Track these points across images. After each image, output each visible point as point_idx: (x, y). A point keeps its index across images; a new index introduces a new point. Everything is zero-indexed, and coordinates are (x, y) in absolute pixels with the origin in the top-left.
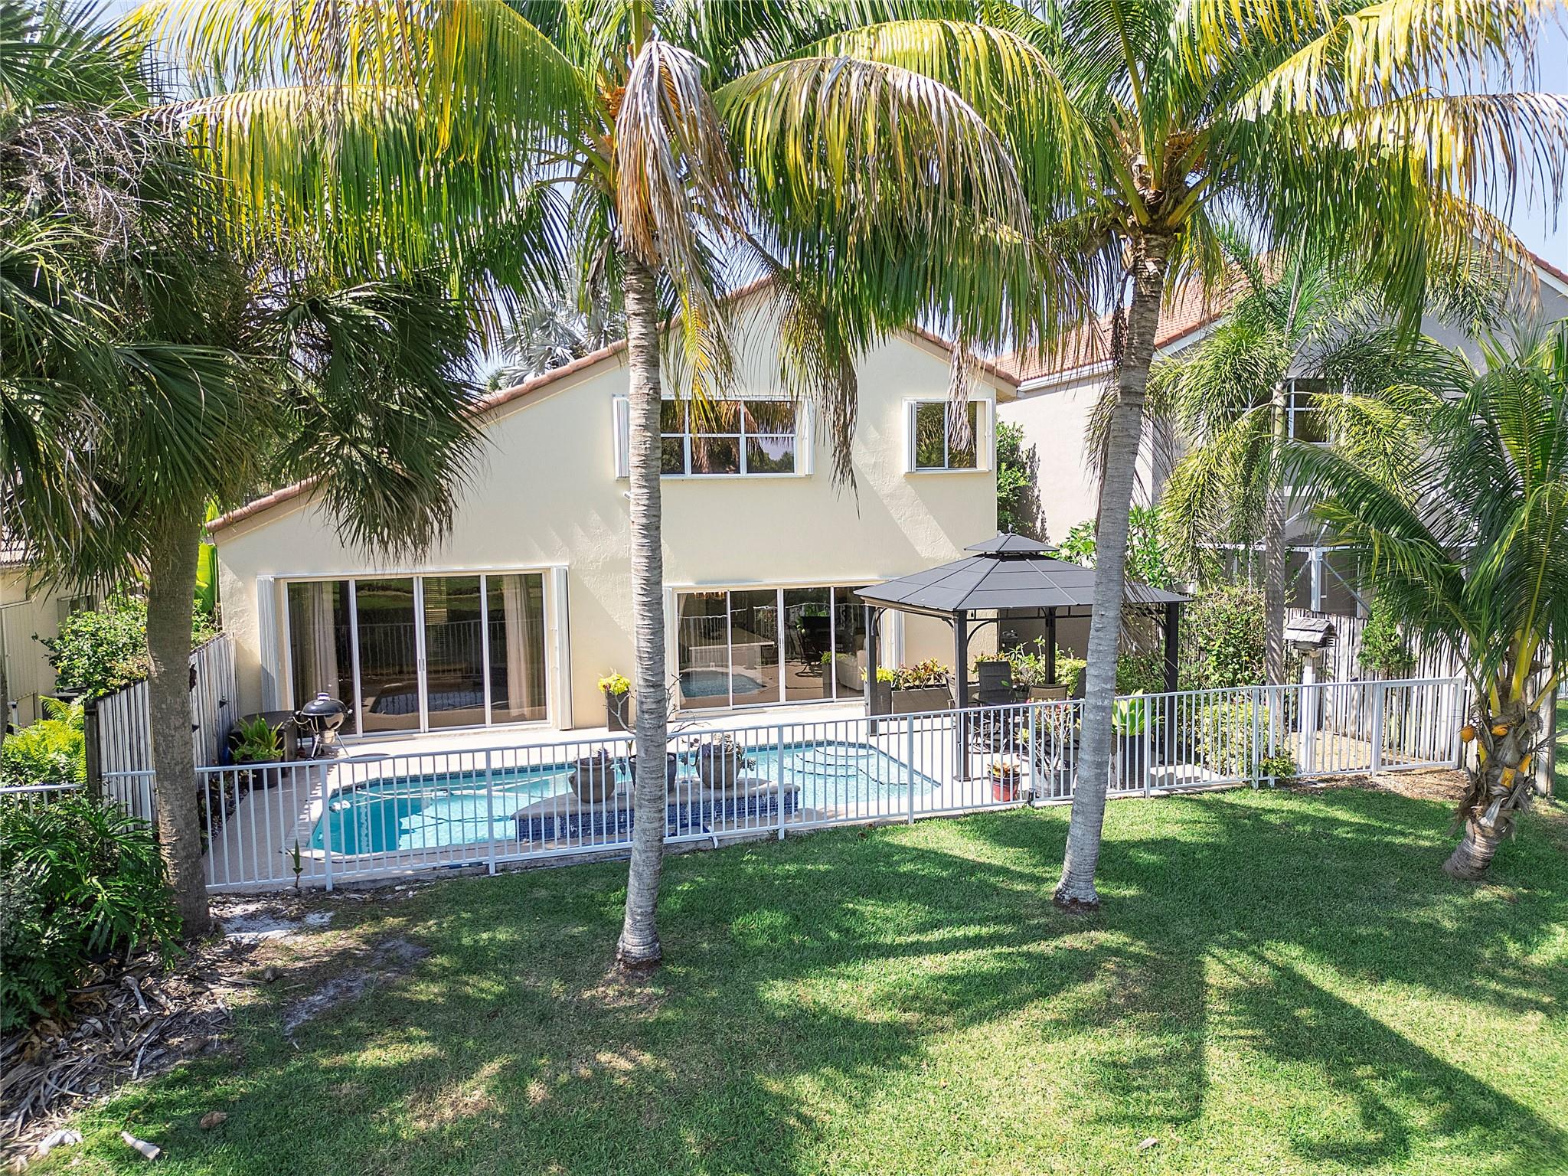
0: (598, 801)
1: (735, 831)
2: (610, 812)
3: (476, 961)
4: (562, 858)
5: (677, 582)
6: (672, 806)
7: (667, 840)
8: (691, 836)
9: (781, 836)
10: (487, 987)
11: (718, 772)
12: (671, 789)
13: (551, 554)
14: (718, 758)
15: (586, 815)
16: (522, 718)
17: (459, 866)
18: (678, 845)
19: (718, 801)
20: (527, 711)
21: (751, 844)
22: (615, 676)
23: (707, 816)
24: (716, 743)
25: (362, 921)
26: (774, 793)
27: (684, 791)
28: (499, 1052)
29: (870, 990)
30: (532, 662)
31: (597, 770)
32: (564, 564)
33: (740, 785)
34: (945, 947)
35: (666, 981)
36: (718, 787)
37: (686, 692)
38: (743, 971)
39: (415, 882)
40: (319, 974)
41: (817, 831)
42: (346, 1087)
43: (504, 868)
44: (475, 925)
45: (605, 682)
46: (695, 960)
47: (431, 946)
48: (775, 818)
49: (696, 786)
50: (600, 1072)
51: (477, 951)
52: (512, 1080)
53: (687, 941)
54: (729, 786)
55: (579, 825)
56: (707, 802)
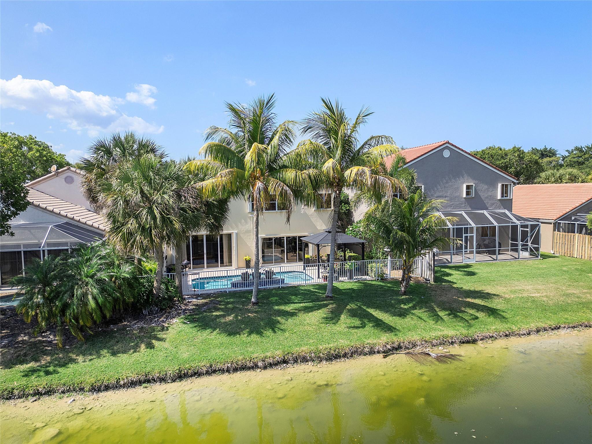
0: (246, 280)
1: (272, 286)
2: (249, 283)
3: (228, 303)
4: (240, 290)
5: (262, 235)
6: (260, 282)
7: (259, 288)
8: (263, 287)
9: (280, 287)
10: (230, 306)
11: (269, 275)
12: (260, 279)
13: (233, 229)
14: (269, 273)
15: (244, 283)
16: (227, 266)
17: (222, 291)
18: (261, 289)
19: (269, 281)
20: (228, 264)
21: (275, 289)
22: (247, 257)
23: (266, 284)
24: (268, 270)
25: (208, 298)
26: (279, 280)
27: (262, 279)
28: (234, 313)
29: (291, 308)
30: (229, 252)
31: (246, 275)
32: (236, 231)
33: (273, 278)
34: (305, 303)
35: (259, 306)
36: (269, 278)
37: (263, 260)
38: (271, 305)
39: (214, 294)
40: (204, 305)
41: (287, 287)
42: (213, 317)
43: (230, 292)
44: (227, 299)
45: (245, 258)
46: (263, 303)
47: (221, 302)
48: (279, 285)
49: (264, 278)
50: (249, 316)
51: (228, 302)
52: (236, 316)
53: (262, 301)
54: (271, 278)
55: (242, 285)
56: (266, 281)
